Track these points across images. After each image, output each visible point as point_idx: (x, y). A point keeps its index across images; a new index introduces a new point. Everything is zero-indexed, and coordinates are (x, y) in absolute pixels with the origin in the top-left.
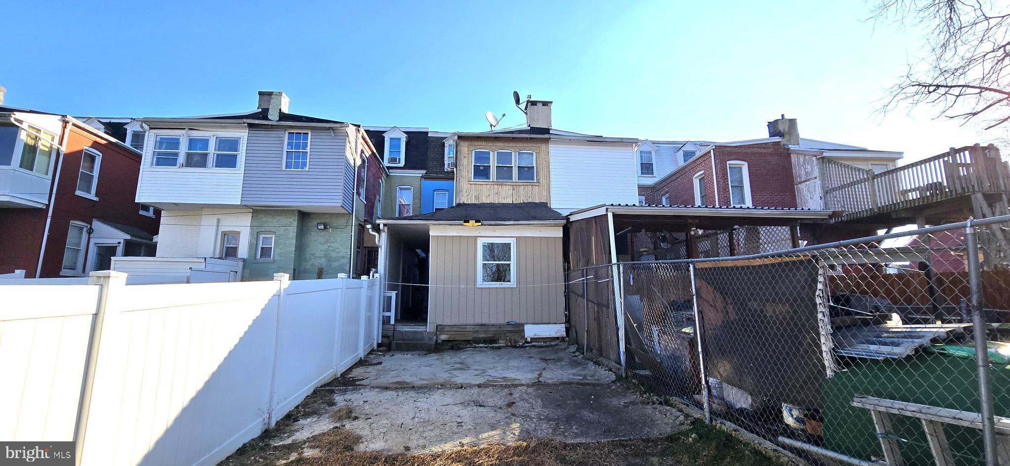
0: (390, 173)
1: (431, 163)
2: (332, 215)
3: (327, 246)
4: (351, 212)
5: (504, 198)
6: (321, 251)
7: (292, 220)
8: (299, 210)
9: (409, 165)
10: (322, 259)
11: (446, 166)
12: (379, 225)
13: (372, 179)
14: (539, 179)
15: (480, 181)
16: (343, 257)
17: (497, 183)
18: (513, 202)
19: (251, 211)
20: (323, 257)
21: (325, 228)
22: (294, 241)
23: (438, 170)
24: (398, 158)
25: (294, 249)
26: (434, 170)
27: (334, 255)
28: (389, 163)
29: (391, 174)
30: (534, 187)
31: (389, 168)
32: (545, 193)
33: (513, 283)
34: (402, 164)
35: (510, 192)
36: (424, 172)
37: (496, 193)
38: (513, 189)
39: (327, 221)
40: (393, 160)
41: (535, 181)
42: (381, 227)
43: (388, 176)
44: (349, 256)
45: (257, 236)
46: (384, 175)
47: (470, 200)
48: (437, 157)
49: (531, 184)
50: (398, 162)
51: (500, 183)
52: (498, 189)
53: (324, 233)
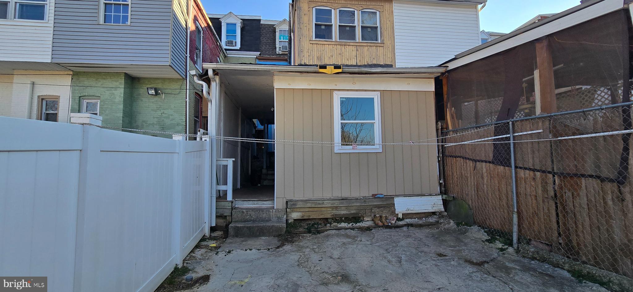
0: (227, 54)
1: (264, 47)
2: (164, 80)
3: (160, 112)
4: (184, 77)
5: (348, 60)
6: (154, 118)
7: (118, 83)
8: (125, 73)
9: (245, 47)
10: (155, 126)
11: (277, 50)
12: (207, 71)
13: (209, 52)
14: (383, 40)
15: (322, 41)
16: (178, 124)
17: (340, 43)
18: (357, 63)
19: (71, 73)
20: (156, 125)
21: (157, 94)
22: (121, 107)
23: (271, 53)
24: (234, 41)
25: (121, 115)
26: (267, 53)
27: (168, 122)
28: (226, 45)
29: (228, 56)
30: (378, 48)
31: (226, 50)
32: (389, 55)
33: (377, 147)
34: (238, 46)
35: (354, 53)
36: (259, 53)
37: (339, 54)
38: (357, 50)
39: (159, 86)
40: (229, 43)
41: (379, 42)
42: (210, 73)
43: (225, 57)
44: (184, 124)
45: (79, 101)
46: (221, 54)
47: (312, 61)
48: (269, 41)
49: (376, 45)
50: (234, 45)
51: (343, 43)
52: (341, 49)
53: (156, 98)
